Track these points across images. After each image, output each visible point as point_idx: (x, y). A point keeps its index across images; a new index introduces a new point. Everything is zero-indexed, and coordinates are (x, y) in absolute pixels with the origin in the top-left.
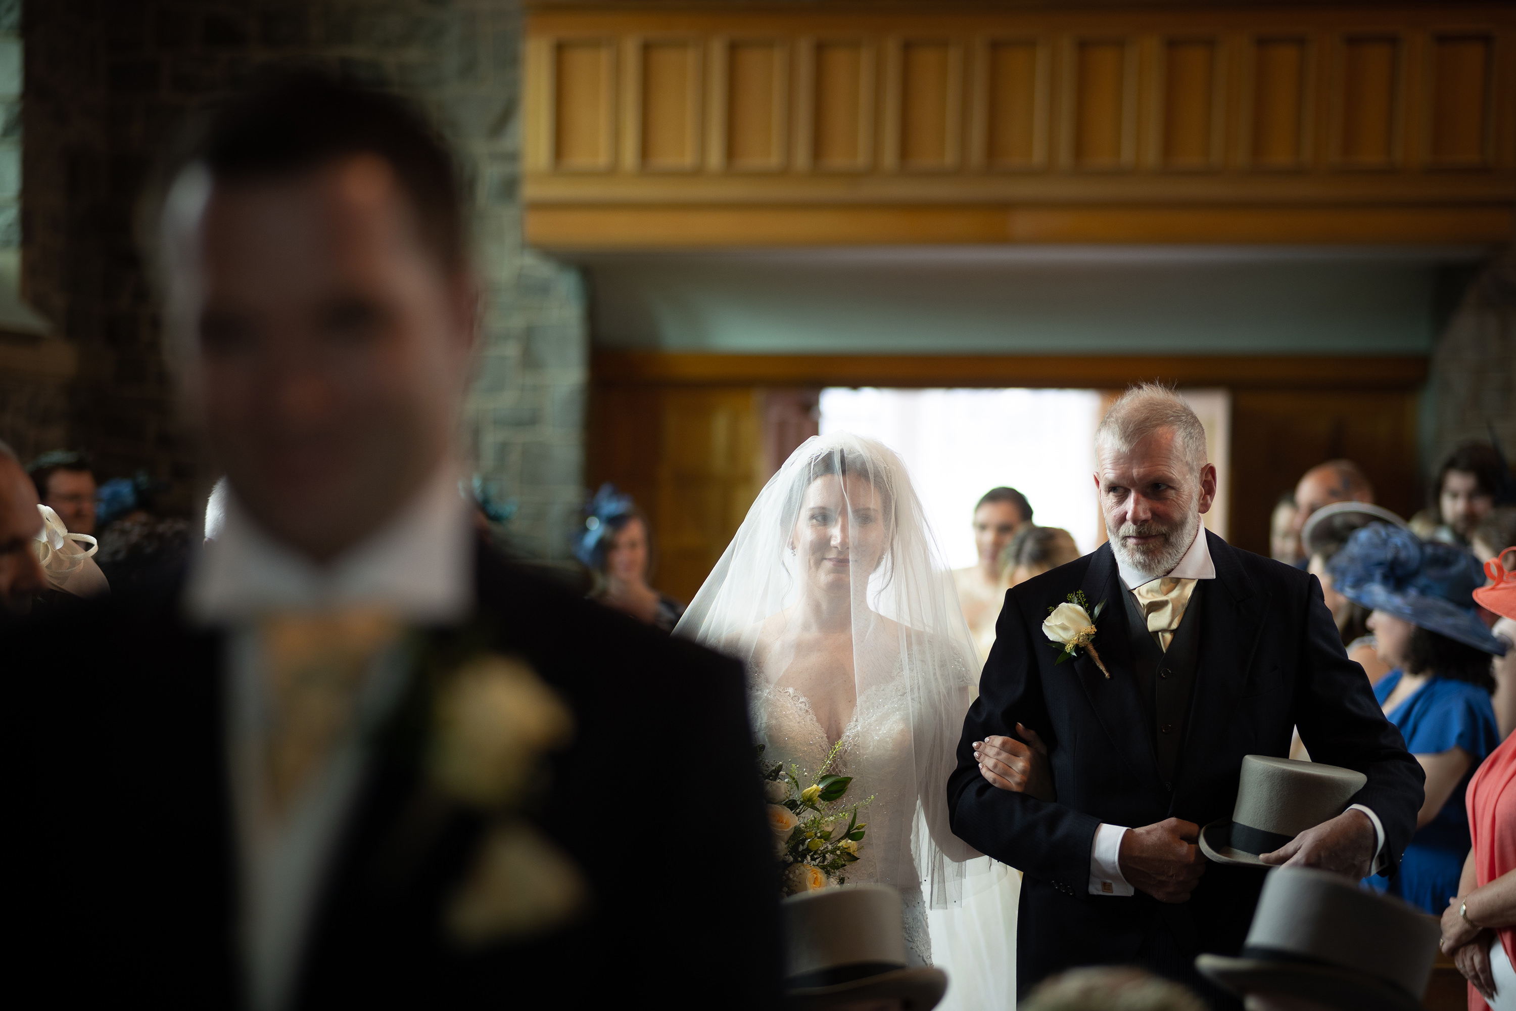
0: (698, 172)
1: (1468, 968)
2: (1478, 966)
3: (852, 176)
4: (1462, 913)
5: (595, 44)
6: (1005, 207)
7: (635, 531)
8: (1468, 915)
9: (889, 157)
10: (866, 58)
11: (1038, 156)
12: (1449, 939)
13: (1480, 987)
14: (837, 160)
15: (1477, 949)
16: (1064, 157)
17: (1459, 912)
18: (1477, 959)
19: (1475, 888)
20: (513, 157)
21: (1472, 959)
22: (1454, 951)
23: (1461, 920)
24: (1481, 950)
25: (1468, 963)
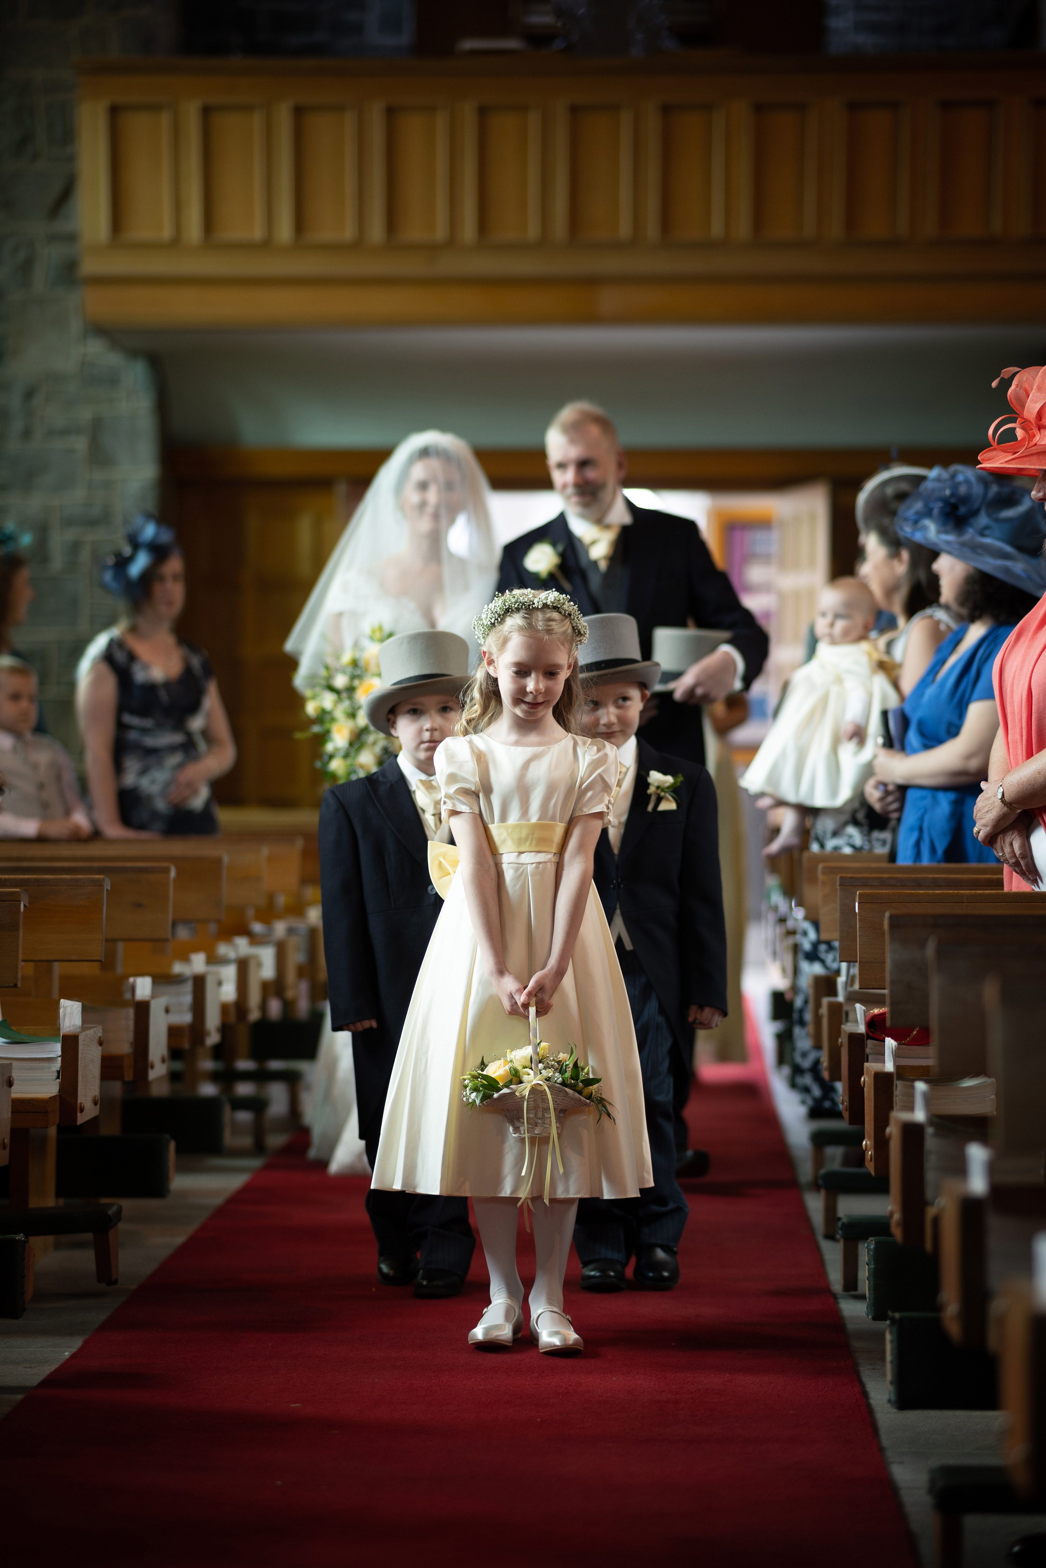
0: (266, 245)
1: (1008, 856)
2: (1018, 852)
3: (431, 249)
4: (1000, 796)
5: (155, 108)
6: (592, 282)
7: (174, 565)
8: (1007, 798)
9: (469, 231)
10: (441, 121)
11: (625, 229)
12: (985, 826)
13: (1022, 873)
14: (413, 233)
15: (1016, 834)
16: (652, 229)
17: (995, 795)
18: (1016, 845)
19: (1009, 769)
20: (71, 238)
21: (1011, 845)
22: (992, 839)
23: (998, 803)
24: (1020, 835)
25: (1007, 850)
